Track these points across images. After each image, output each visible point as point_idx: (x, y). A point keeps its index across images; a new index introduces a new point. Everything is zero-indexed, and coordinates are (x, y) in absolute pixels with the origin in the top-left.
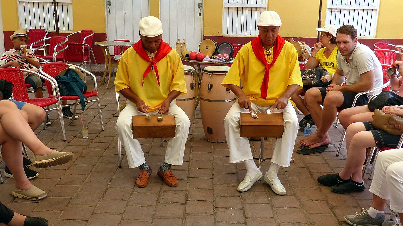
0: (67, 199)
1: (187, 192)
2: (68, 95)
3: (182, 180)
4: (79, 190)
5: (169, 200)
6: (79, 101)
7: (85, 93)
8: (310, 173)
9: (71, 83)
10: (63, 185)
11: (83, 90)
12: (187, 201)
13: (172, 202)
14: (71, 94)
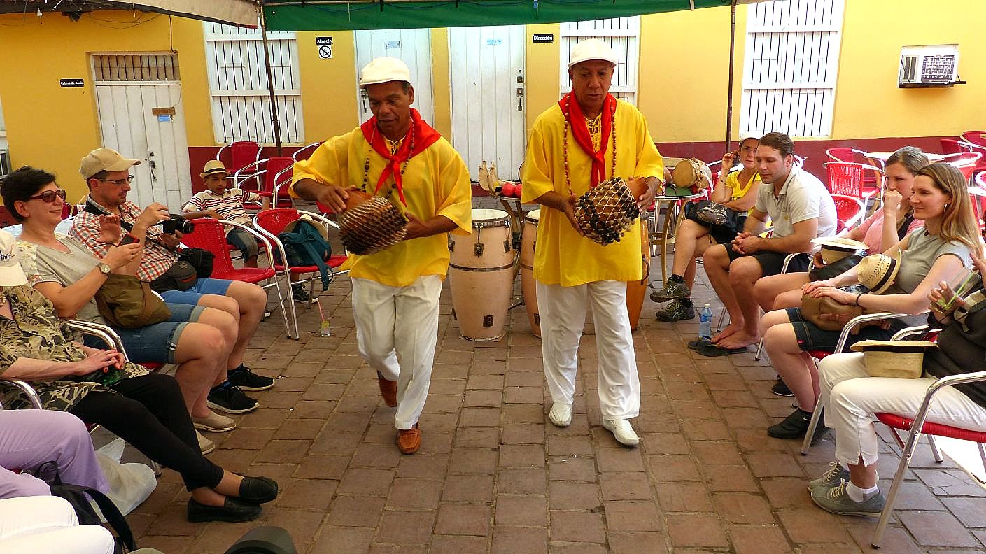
0: (306, 443)
1: (502, 430)
2: (300, 265)
3: (492, 407)
4: (324, 427)
5: (471, 442)
6: (318, 274)
7: (328, 258)
8: (709, 391)
9: (305, 244)
10: (297, 420)
11: (326, 254)
12: (502, 444)
13: (476, 448)
14: (307, 262)
